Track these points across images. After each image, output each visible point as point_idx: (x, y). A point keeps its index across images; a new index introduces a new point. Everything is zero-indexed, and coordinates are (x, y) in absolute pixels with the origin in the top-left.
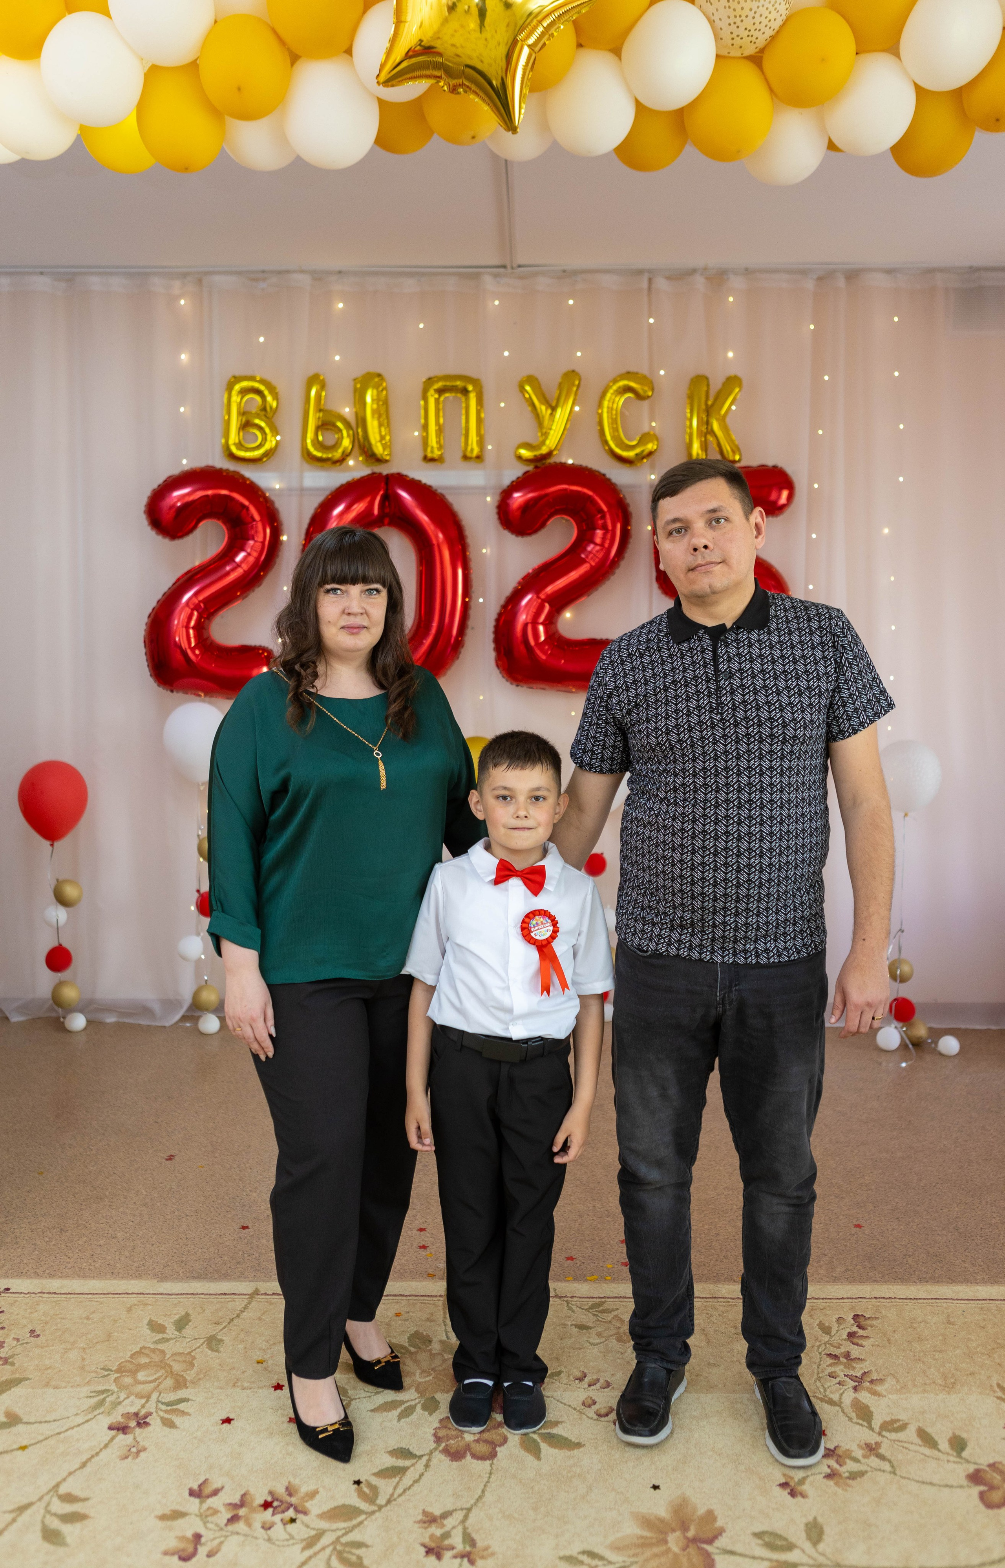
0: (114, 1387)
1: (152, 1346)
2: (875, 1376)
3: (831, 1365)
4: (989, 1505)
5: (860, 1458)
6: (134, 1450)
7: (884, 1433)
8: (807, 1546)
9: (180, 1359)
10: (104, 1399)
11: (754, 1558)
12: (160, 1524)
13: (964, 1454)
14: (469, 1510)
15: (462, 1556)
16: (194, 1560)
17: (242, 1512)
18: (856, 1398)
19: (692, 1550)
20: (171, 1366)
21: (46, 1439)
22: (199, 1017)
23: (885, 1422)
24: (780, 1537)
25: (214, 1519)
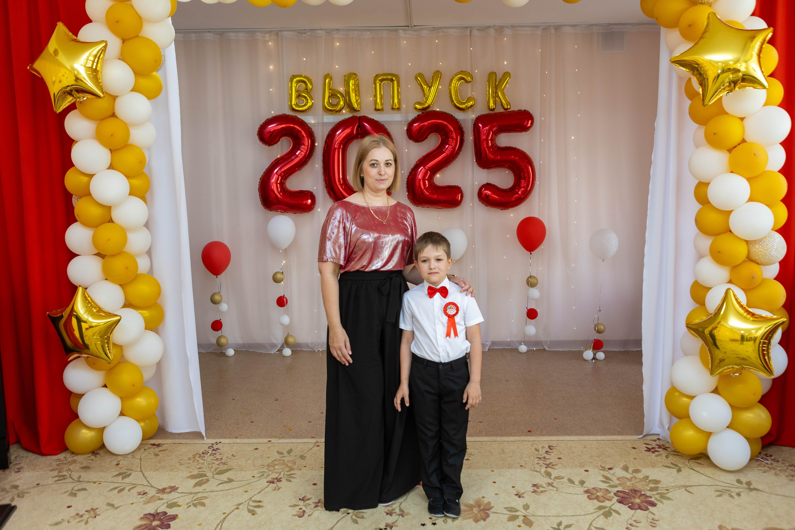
0: (266, 470)
1: (279, 459)
2: (554, 464)
3: (538, 461)
4: (590, 499)
5: (545, 487)
6: (277, 488)
7: (555, 480)
8: (523, 511)
9: (291, 462)
10: (264, 474)
11: (504, 514)
12: (290, 508)
13: (584, 485)
14: (401, 503)
15: (399, 515)
16: (303, 517)
17: (319, 504)
18: (546, 470)
19: (482, 512)
20: (286, 464)
21: (244, 485)
22: (283, 350)
23: (556, 477)
24: (514, 508)
25: (309, 506)
